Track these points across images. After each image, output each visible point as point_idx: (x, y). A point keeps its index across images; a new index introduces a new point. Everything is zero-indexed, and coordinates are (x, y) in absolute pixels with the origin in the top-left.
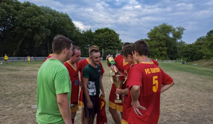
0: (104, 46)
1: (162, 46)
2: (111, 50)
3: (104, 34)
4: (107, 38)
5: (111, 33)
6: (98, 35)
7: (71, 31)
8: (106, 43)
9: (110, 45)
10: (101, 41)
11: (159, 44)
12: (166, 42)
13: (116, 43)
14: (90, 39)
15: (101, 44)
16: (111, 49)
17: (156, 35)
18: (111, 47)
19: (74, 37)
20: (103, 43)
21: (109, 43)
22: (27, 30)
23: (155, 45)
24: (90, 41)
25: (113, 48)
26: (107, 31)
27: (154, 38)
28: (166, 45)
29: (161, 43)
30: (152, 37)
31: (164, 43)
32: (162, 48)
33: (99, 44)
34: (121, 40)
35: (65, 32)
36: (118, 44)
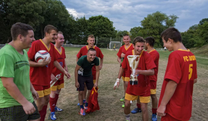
0: (98, 33)
1: (155, 34)
2: (105, 38)
3: (98, 21)
4: (101, 26)
5: (105, 21)
6: (92, 22)
7: (65, 19)
8: (100, 31)
9: (103, 33)
10: (95, 29)
11: (152, 32)
12: (159, 31)
13: (110, 31)
14: (84, 26)
15: (95, 32)
16: (105, 36)
17: (149, 24)
18: (105, 35)
19: (68, 24)
20: (97, 31)
21: (103, 31)
22: (20, 17)
23: (149, 33)
24: (84, 28)
25: (106, 35)
26: (101, 19)
27: (147, 26)
28: (159, 33)
29: (154, 32)
30: (146, 25)
31: (157, 31)
32: (155, 36)
33: (93, 32)
34: (115, 28)
35: (58, 19)
36: (112, 32)
